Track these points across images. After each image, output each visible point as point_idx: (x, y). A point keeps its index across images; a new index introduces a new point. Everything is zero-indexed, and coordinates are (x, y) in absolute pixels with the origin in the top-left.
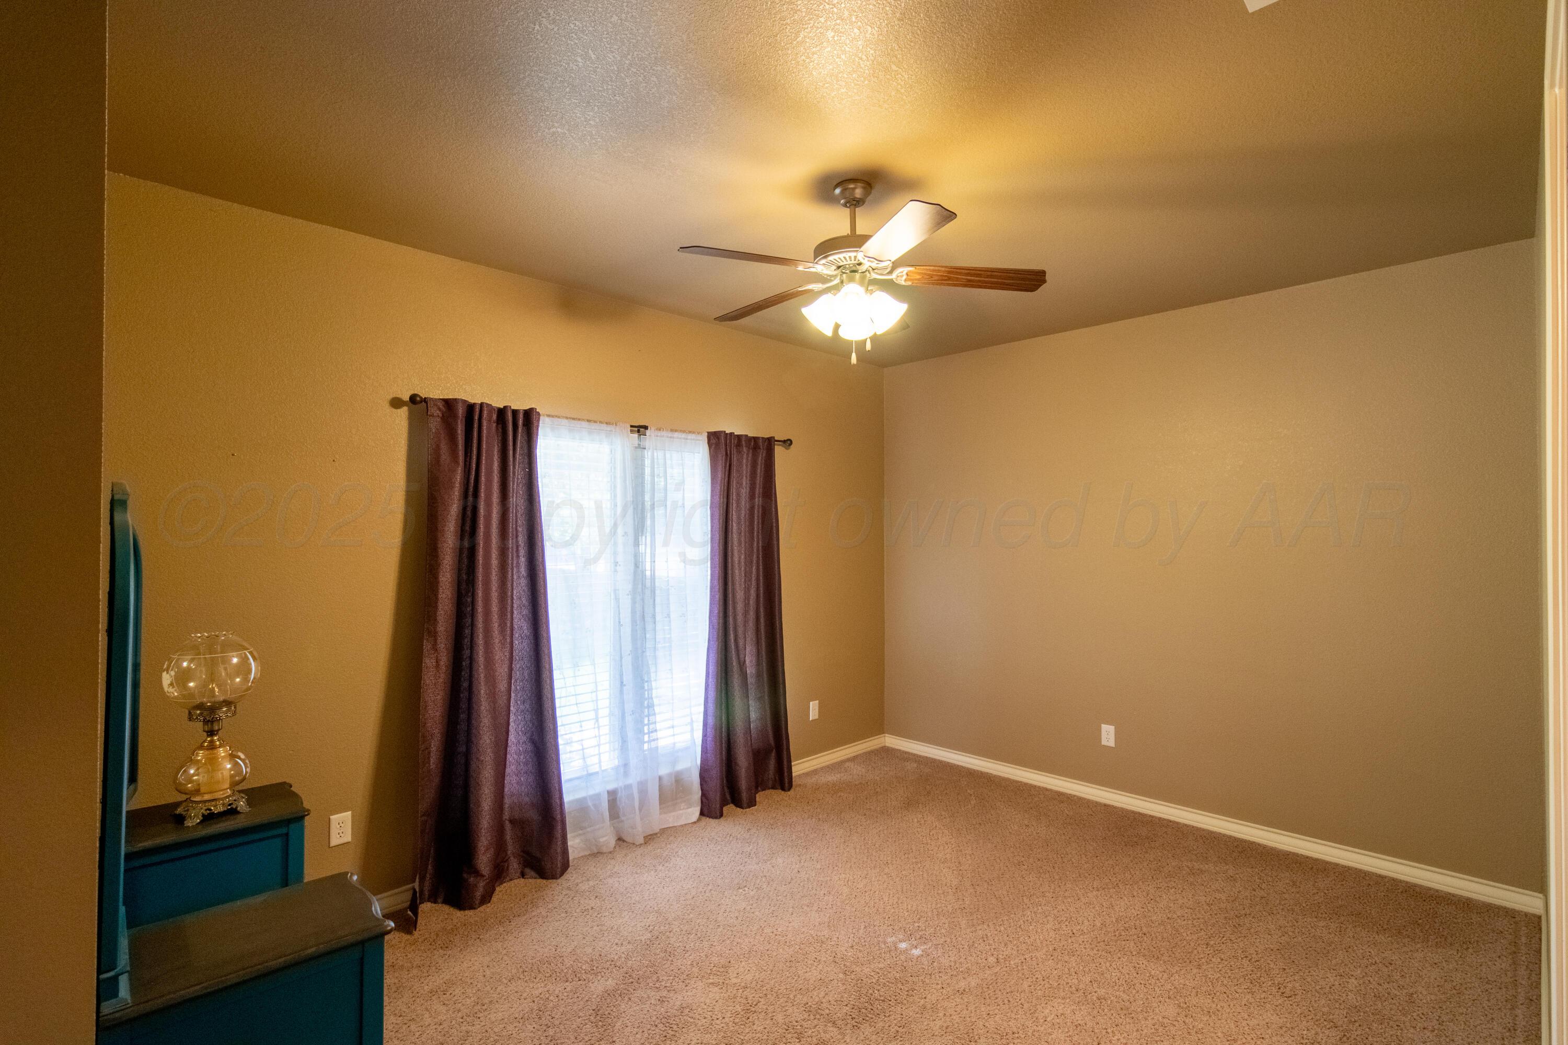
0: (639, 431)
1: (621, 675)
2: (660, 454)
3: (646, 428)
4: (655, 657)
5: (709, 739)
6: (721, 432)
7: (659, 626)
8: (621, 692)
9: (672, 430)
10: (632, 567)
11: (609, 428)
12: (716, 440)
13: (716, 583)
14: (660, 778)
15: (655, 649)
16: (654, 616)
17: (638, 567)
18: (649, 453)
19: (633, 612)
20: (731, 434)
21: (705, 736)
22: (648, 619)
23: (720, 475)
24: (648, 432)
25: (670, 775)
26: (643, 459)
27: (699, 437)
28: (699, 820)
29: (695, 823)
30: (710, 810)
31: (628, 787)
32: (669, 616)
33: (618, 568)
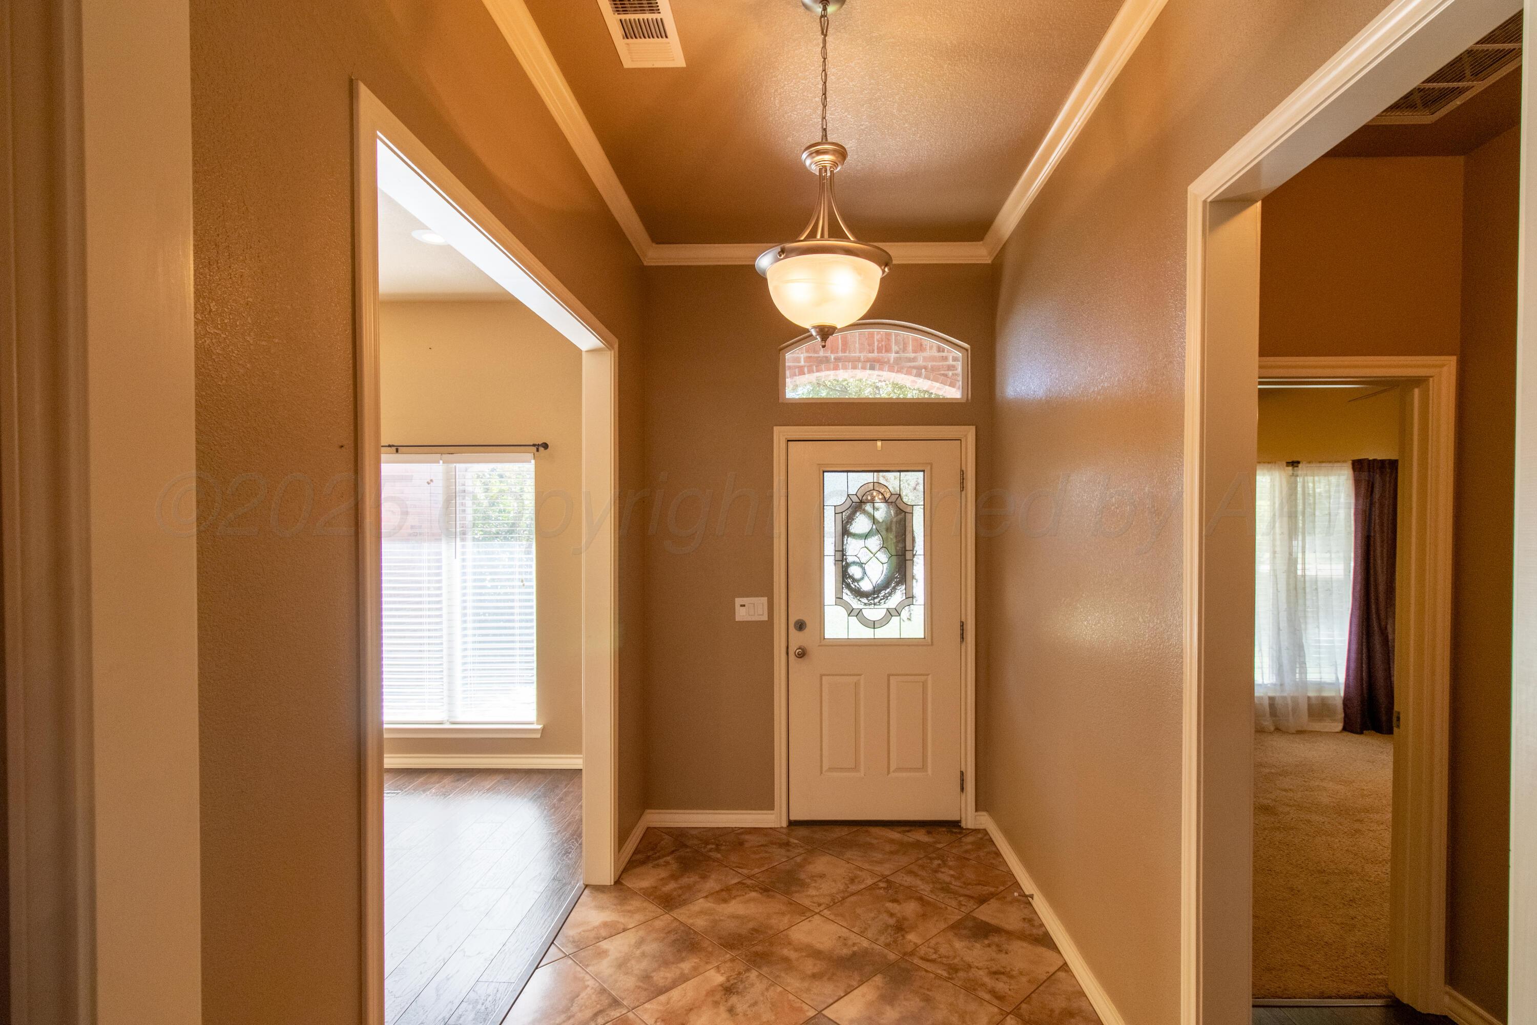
0: (1293, 465)
1: (1279, 624)
2: (1310, 479)
3: (1298, 462)
4: (1305, 617)
5: (1351, 678)
6: (1365, 459)
7: (1308, 597)
8: (1278, 634)
9: (1320, 462)
10: (1287, 555)
11: (1270, 466)
12: (1359, 466)
13: (1358, 568)
14: (1309, 698)
15: (1305, 611)
16: (1304, 589)
17: (1292, 555)
18: (1301, 480)
19: (1288, 584)
20: (1374, 460)
21: (1348, 675)
22: (1300, 591)
23: (1363, 491)
24: (1300, 466)
25: (1317, 698)
26: (1296, 482)
27: (1345, 464)
28: (1341, 732)
29: (1337, 732)
30: (1349, 727)
31: (1284, 698)
32: (1316, 589)
33: (1277, 555)
